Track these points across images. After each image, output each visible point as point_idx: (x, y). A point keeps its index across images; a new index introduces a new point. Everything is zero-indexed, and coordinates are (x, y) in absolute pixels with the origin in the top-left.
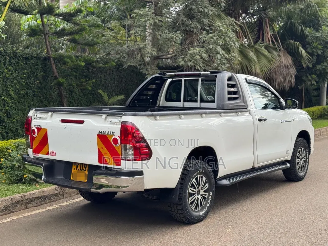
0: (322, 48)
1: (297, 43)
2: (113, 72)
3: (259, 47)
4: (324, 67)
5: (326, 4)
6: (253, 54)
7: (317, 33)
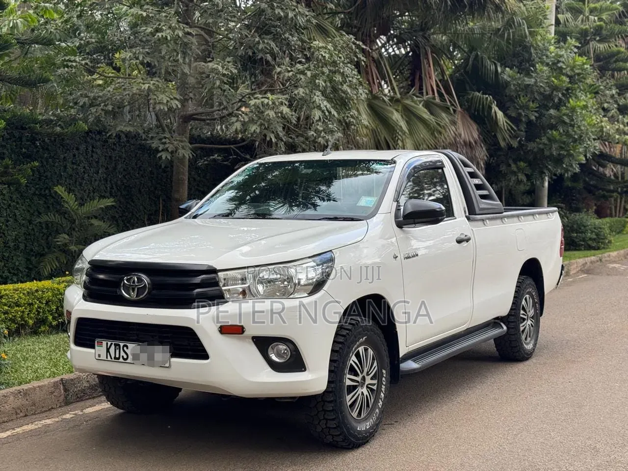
0: (537, 108)
1: (487, 98)
2: (93, 147)
3: (413, 104)
4: (541, 146)
5: (545, 21)
6: (400, 117)
7: (526, 79)
